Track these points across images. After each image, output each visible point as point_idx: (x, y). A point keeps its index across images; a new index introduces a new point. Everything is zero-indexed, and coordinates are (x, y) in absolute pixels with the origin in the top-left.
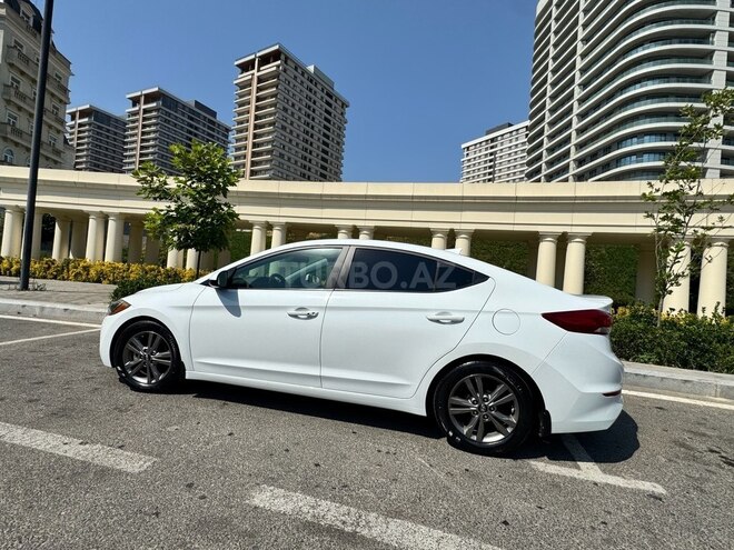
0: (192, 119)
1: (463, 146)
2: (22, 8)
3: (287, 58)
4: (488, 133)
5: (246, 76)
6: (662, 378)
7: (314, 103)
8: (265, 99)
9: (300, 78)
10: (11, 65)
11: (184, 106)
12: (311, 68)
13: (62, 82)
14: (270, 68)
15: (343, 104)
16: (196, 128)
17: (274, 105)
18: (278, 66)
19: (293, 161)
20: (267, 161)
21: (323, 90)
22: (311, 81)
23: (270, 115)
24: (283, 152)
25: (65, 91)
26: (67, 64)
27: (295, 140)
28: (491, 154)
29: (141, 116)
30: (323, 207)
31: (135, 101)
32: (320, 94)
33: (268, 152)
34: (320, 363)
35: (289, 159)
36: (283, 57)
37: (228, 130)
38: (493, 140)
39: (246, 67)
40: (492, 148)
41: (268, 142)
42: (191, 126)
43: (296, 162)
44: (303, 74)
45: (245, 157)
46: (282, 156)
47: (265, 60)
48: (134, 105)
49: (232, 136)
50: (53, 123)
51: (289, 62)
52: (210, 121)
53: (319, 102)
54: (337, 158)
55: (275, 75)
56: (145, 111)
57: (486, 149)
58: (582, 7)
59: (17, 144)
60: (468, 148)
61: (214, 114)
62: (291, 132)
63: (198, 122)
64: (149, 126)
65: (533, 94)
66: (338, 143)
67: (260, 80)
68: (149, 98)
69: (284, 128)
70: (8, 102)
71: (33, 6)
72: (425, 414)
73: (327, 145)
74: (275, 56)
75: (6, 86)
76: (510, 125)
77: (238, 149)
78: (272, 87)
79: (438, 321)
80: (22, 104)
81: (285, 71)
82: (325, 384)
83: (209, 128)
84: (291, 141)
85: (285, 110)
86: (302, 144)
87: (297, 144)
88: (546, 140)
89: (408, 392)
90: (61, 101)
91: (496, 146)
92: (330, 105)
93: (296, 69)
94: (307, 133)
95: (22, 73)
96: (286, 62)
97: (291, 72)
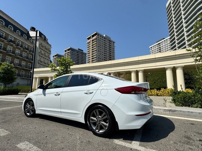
0: (78, 53)
1: (150, 47)
2: (42, 36)
3: (98, 34)
4: (157, 42)
5: (89, 40)
6: (200, 113)
7: (106, 43)
8: (94, 45)
9: (102, 38)
10: (40, 48)
11: (76, 50)
12: (104, 35)
13: (50, 50)
14: (95, 37)
15: (114, 42)
16: (79, 55)
17: (96, 46)
18: (96, 37)
19: (102, 59)
20: (95, 60)
21: (108, 40)
22: (105, 39)
23: (95, 48)
24: (99, 57)
25: (50, 51)
26: (50, 46)
27: (102, 54)
28: (159, 48)
29: (67, 54)
30: (100, 69)
31: (66, 51)
32: (107, 41)
33: (95, 58)
34: (61, 108)
35: (101, 58)
36: (97, 34)
37: (86, 54)
38: (159, 44)
39: (89, 39)
40: (159, 46)
41: (95, 55)
42: (78, 54)
43: (103, 59)
44: (102, 37)
45: (90, 60)
46: (99, 58)
47: (93, 36)
48: (65, 52)
49: (87, 55)
50: (48, 59)
51: (99, 35)
52: (82, 53)
53: (107, 43)
54: (113, 56)
55: (96, 39)
56: (68, 53)
57: (157, 47)
58: (181, 1)
59: (41, 64)
60: (151, 47)
61: (82, 51)
62: (101, 52)
63: (79, 53)
64: (69, 56)
65: (169, 29)
66: (113, 52)
67: (92, 41)
68: (68, 50)
69: (99, 51)
70: (39, 56)
71: (44, 36)
72: (84, 123)
73: (110, 53)
74: (96, 34)
75: (39, 52)
76: (164, 39)
77: (88, 58)
78: (95, 42)
79: (86, 93)
80: (42, 56)
81: (98, 37)
82: (62, 114)
83: (82, 54)
84: (101, 54)
85: (99, 47)
86: (104, 54)
87: (103, 54)
88: (176, 41)
89: (80, 116)
90: (49, 54)
91: (160, 45)
92: (110, 43)
93: (101, 36)
94: (105, 51)
95: (42, 49)
96: (98, 35)
97: (100, 37)
